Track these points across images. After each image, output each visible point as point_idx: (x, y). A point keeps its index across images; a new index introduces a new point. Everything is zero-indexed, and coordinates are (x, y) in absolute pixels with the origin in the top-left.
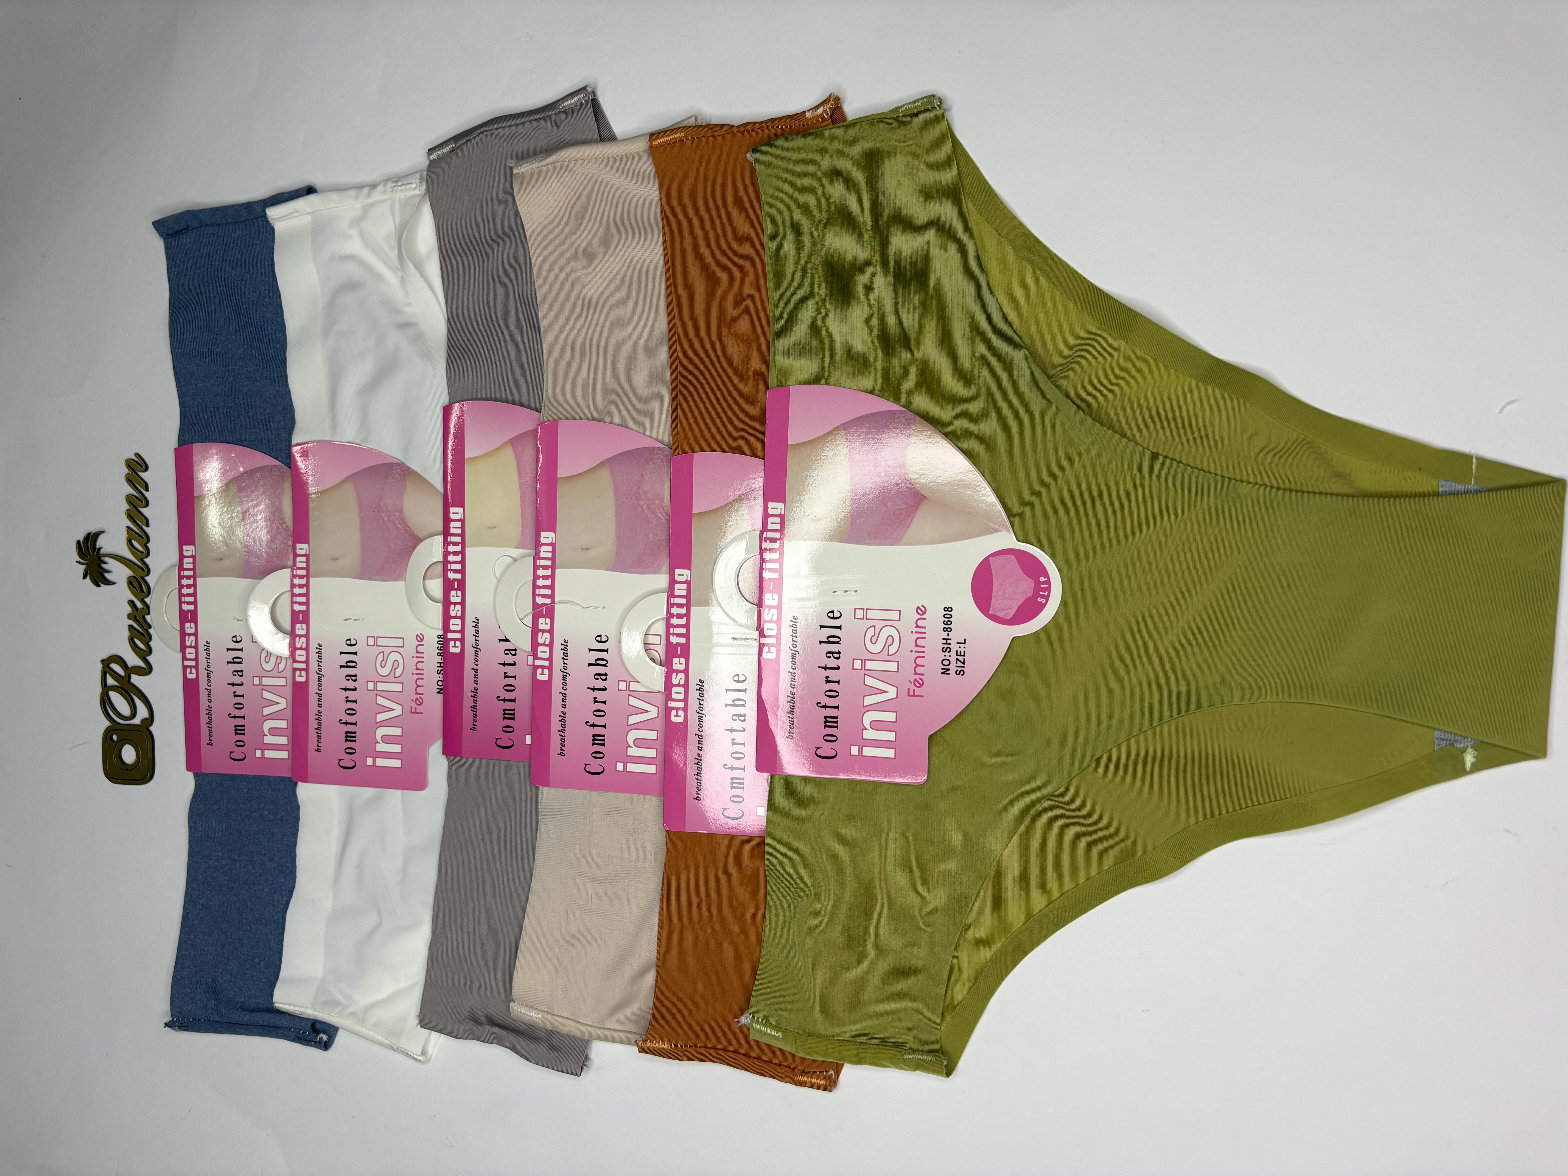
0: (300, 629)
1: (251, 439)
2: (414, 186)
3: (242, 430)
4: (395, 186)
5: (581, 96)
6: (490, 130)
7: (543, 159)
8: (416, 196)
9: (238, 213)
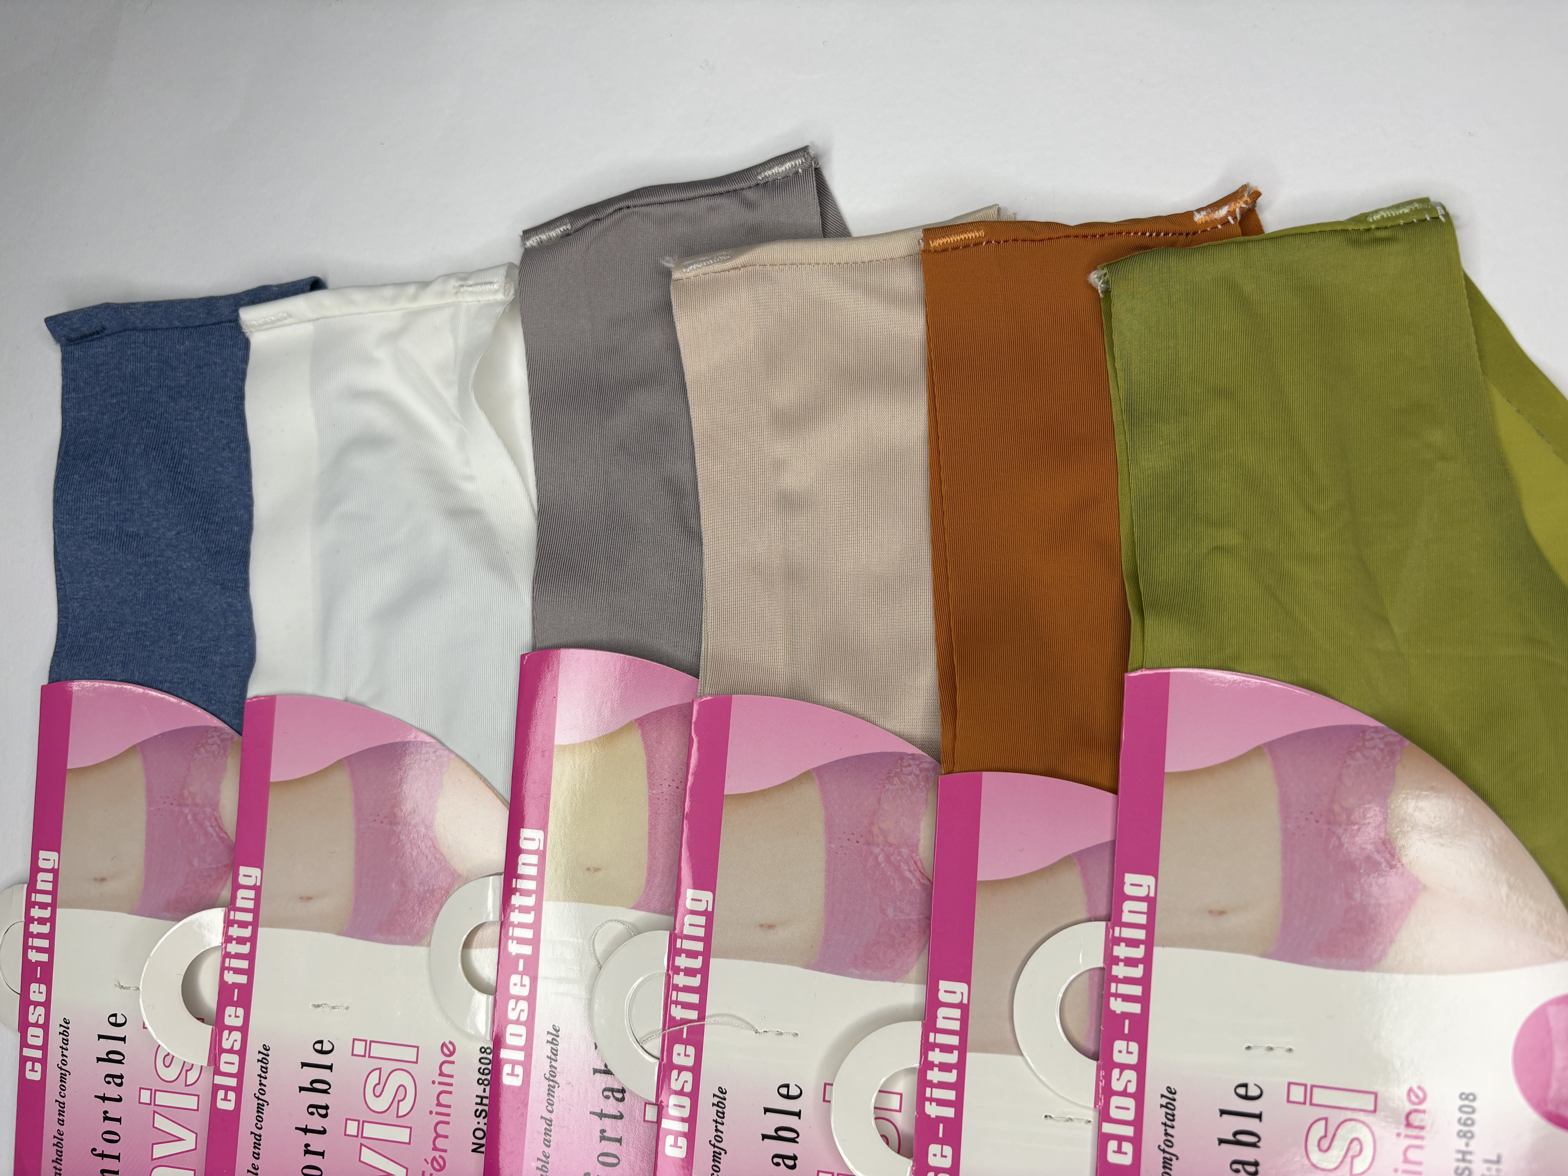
0: (233, 1016)
1: (176, 680)
2: (496, 286)
3: (161, 662)
4: (462, 286)
5: (798, 161)
6: (635, 206)
7: (727, 259)
8: (497, 303)
9: (190, 313)
